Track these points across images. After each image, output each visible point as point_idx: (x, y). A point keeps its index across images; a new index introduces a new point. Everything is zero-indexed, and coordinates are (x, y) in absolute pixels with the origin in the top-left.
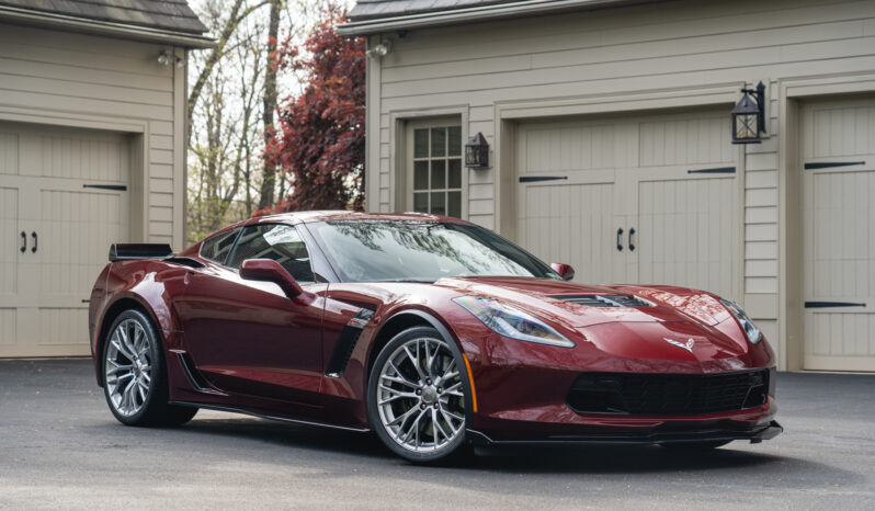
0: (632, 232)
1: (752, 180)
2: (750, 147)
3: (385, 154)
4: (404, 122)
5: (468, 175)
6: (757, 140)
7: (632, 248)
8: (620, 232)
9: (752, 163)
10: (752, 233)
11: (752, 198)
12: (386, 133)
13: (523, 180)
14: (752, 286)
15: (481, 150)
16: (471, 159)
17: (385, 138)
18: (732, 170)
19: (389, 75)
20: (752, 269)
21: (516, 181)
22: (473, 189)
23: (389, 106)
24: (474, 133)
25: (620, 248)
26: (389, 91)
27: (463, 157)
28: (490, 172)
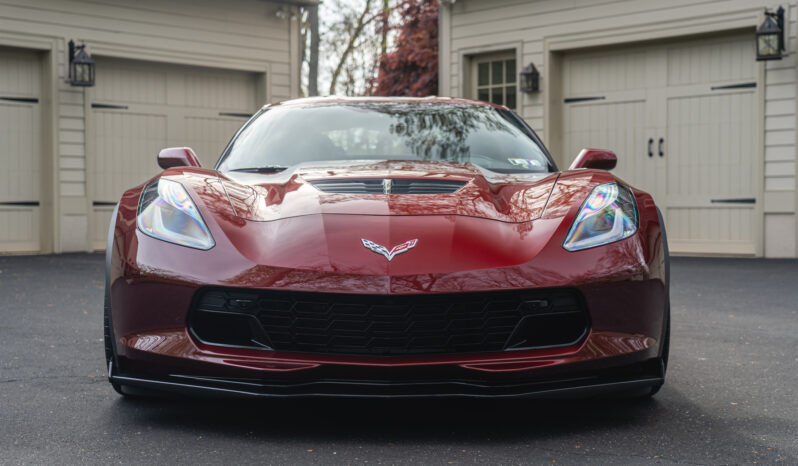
0: (661, 141)
1: (772, 93)
2: (770, 64)
3: (455, 84)
4: (470, 58)
5: (522, 98)
6: (777, 57)
7: (661, 154)
8: (651, 141)
9: (772, 78)
10: (771, 139)
11: (772, 109)
12: (455, 67)
13: (568, 101)
14: (772, 185)
15: (533, 77)
16: (525, 85)
17: (455, 71)
18: (753, 85)
19: (457, 20)
20: (771, 170)
21: (562, 102)
22: (526, 110)
23: (457, 45)
24: (526, 63)
25: (651, 155)
26: (457, 33)
27: (518, 84)
28: (541, 96)
